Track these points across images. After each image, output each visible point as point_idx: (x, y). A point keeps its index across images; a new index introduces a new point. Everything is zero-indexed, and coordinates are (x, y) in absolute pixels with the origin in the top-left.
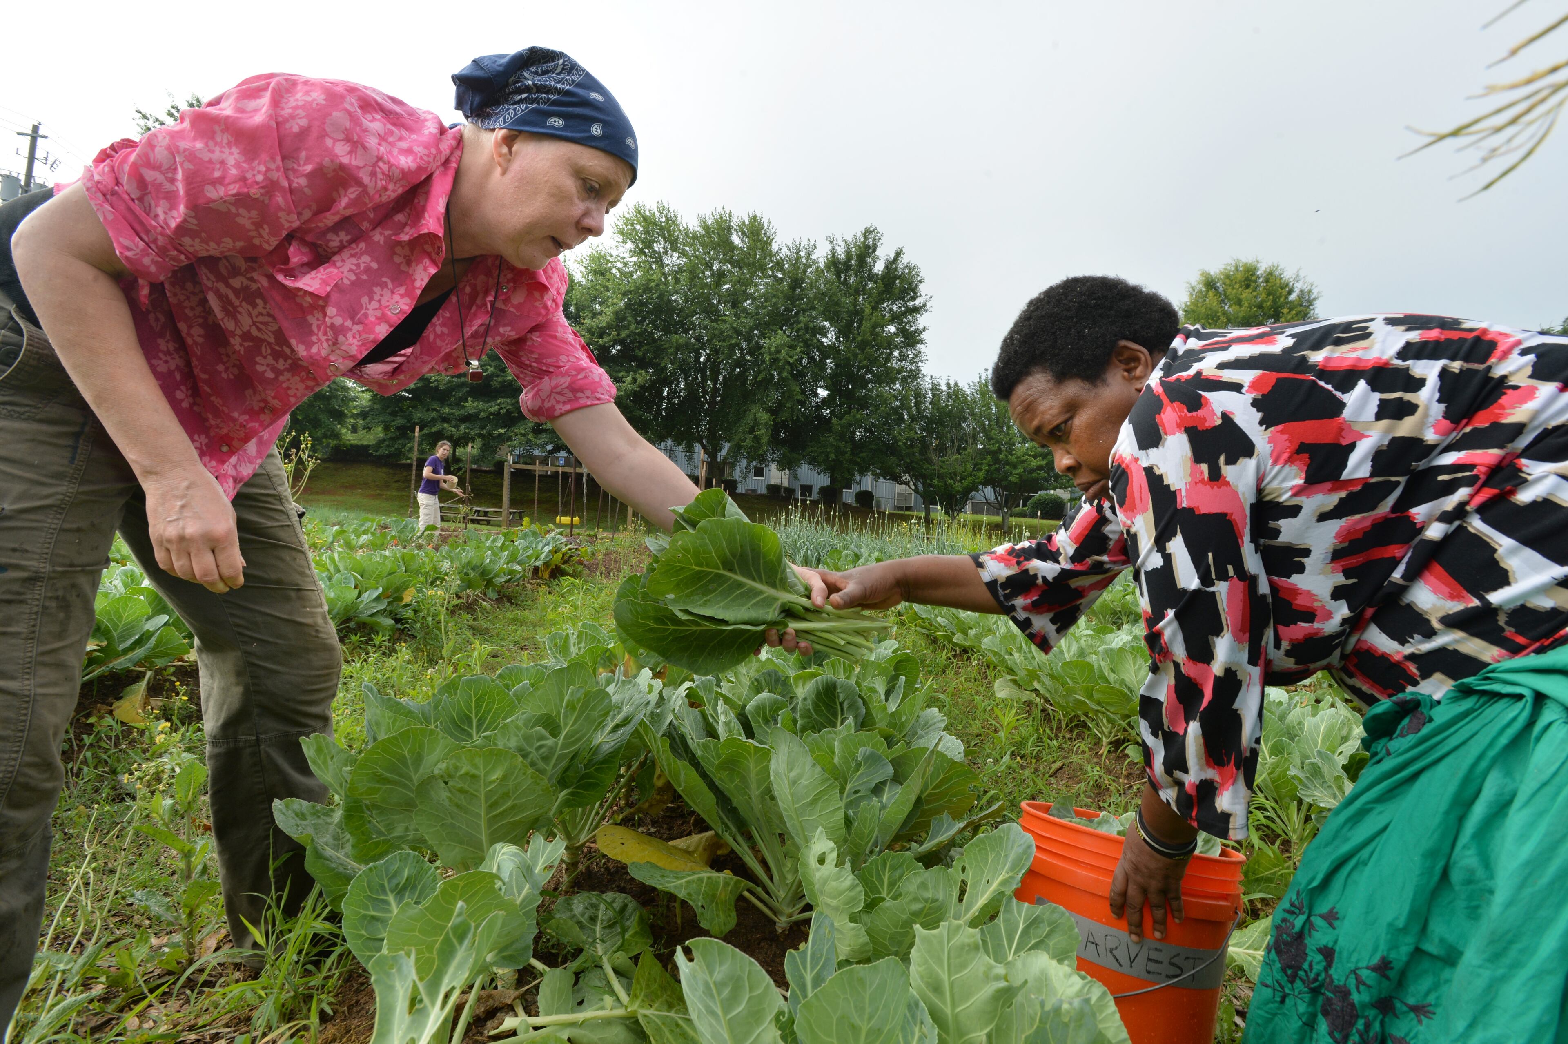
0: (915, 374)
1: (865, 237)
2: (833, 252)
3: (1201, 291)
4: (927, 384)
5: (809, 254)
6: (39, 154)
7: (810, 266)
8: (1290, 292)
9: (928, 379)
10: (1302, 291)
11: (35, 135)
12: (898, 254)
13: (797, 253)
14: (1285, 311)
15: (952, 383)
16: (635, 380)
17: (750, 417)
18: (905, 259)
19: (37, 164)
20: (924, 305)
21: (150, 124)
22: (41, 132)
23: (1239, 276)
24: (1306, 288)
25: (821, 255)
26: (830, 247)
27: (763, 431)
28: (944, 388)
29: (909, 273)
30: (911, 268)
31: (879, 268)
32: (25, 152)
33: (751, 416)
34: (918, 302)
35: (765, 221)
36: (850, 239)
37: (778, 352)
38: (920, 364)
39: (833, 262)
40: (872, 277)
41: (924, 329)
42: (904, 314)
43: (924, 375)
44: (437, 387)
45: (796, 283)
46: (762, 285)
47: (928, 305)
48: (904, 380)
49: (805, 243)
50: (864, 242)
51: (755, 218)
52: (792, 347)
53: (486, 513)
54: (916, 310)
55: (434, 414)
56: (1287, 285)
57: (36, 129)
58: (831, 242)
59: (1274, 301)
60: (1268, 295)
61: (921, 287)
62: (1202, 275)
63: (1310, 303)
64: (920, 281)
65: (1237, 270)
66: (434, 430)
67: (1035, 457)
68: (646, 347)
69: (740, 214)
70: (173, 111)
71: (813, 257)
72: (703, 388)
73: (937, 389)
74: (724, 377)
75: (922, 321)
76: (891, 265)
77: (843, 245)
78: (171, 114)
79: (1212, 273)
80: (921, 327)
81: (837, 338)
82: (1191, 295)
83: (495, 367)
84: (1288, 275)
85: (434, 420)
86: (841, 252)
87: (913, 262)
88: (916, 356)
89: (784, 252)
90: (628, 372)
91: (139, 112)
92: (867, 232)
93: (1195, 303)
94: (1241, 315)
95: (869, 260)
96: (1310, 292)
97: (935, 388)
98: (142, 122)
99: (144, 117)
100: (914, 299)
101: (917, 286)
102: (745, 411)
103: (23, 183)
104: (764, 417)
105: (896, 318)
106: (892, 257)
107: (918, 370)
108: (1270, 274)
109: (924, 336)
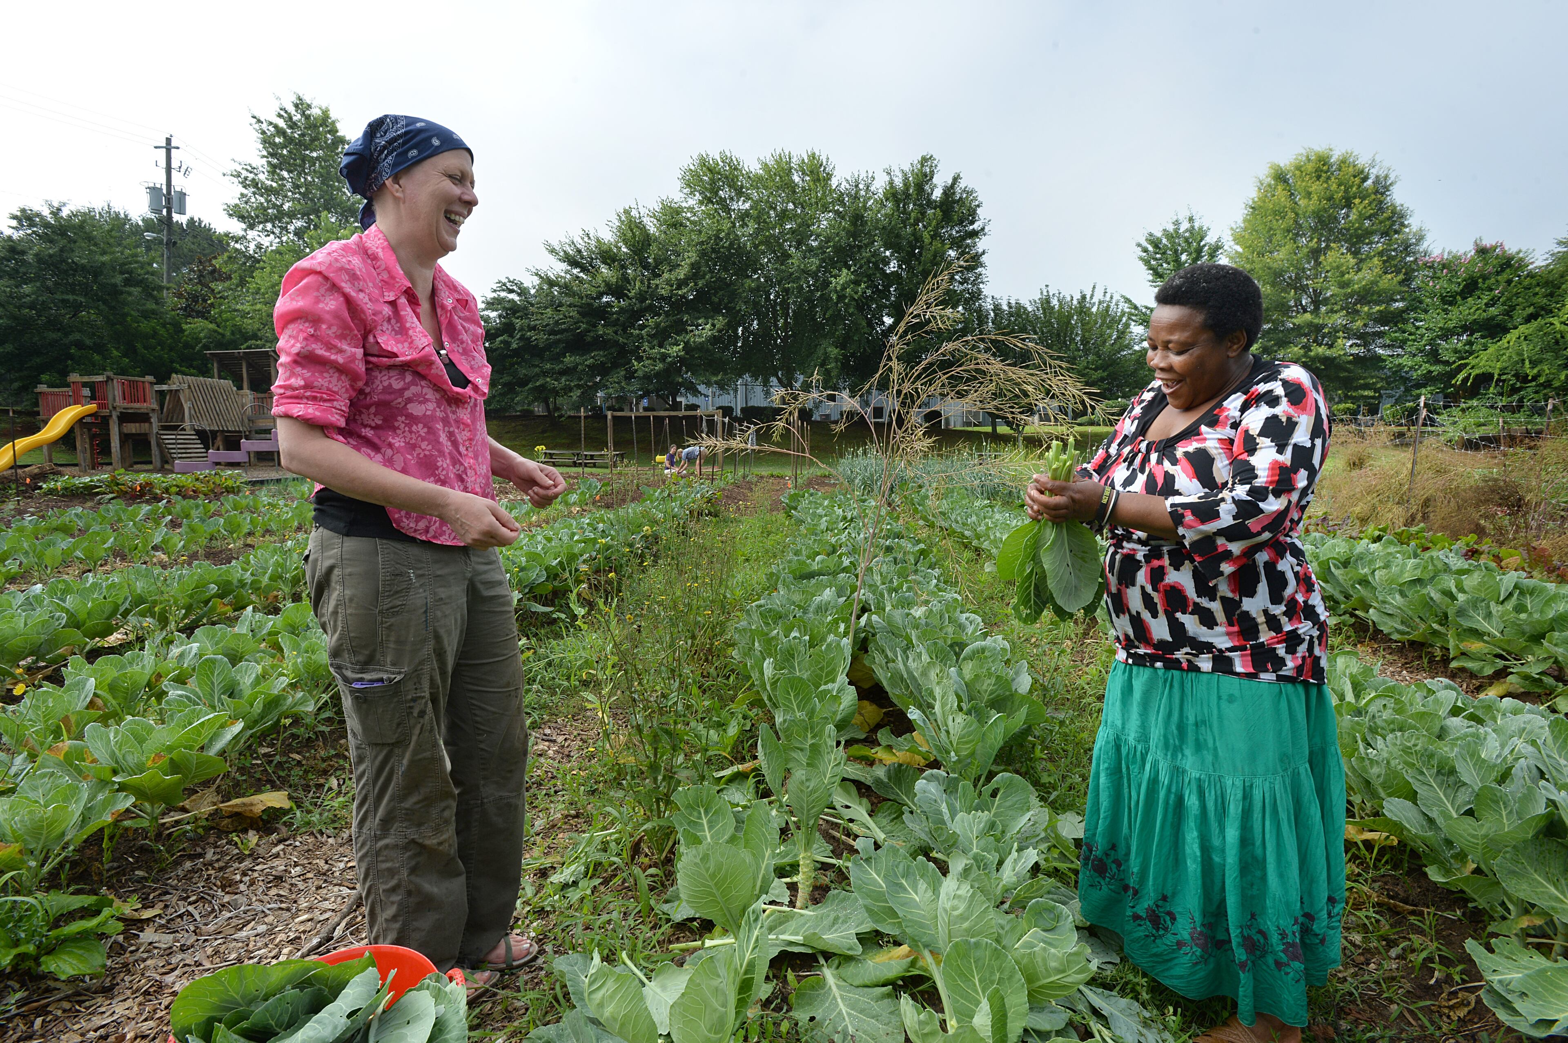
0: (976, 295)
1: (922, 165)
2: (891, 183)
3: (1269, 185)
4: (988, 305)
5: (868, 187)
6: (175, 164)
7: (870, 198)
8: (1365, 179)
9: (989, 300)
10: (1377, 177)
11: (169, 147)
12: (956, 179)
13: (857, 186)
14: (1357, 201)
15: (1013, 302)
16: (714, 325)
17: (820, 352)
18: (962, 184)
19: (174, 173)
20: (983, 229)
21: (264, 126)
22: (173, 144)
23: (1310, 167)
24: (1382, 174)
25: (880, 185)
26: (887, 178)
27: (833, 365)
28: (1005, 307)
29: (967, 197)
30: (970, 193)
31: (937, 194)
32: (163, 163)
33: (822, 351)
34: (976, 226)
35: (823, 158)
36: (907, 168)
37: (844, 288)
38: (981, 286)
39: (893, 194)
40: (930, 203)
41: (984, 253)
42: (963, 238)
43: (986, 296)
44: (537, 345)
45: (857, 218)
46: (825, 222)
47: (986, 230)
48: (967, 302)
49: (863, 175)
50: (921, 170)
51: (813, 156)
52: (857, 283)
53: (592, 457)
54: (974, 234)
55: (537, 370)
56: (1362, 172)
57: (168, 141)
58: (889, 174)
59: (1346, 191)
60: (1339, 185)
61: (979, 211)
62: (1271, 167)
63: (1387, 188)
64: (978, 206)
65: (1309, 160)
66: (538, 384)
67: (1096, 370)
68: (721, 293)
69: (799, 152)
70: (282, 113)
71: (872, 188)
72: (776, 326)
73: (1000, 309)
74: (794, 311)
75: (981, 244)
76: (949, 191)
77: (900, 175)
78: (280, 116)
79: (1282, 165)
80: (980, 251)
81: (900, 266)
82: (1260, 189)
83: (587, 323)
84: (1363, 161)
85: (537, 375)
86: (898, 182)
87: (970, 187)
88: (977, 278)
89: (844, 186)
90: (706, 318)
91: (254, 117)
92: (924, 160)
93: (1263, 199)
94: (1312, 208)
95: (927, 187)
96: (1386, 177)
97: (997, 308)
98: (257, 126)
99: (259, 121)
100: (972, 223)
101: (975, 210)
102: (816, 346)
103: (165, 191)
104: (834, 351)
105: (957, 243)
106: (950, 182)
107: (980, 292)
108: (1343, 162)
109: (984, 259)
